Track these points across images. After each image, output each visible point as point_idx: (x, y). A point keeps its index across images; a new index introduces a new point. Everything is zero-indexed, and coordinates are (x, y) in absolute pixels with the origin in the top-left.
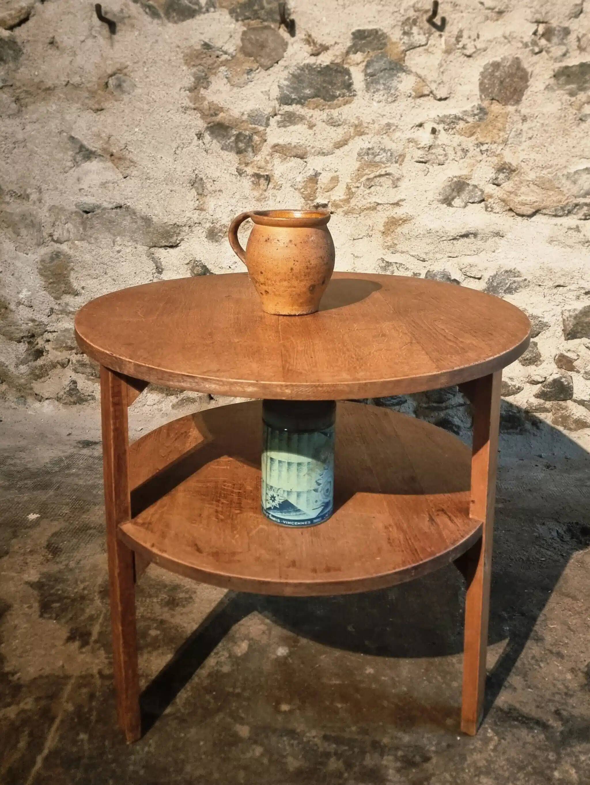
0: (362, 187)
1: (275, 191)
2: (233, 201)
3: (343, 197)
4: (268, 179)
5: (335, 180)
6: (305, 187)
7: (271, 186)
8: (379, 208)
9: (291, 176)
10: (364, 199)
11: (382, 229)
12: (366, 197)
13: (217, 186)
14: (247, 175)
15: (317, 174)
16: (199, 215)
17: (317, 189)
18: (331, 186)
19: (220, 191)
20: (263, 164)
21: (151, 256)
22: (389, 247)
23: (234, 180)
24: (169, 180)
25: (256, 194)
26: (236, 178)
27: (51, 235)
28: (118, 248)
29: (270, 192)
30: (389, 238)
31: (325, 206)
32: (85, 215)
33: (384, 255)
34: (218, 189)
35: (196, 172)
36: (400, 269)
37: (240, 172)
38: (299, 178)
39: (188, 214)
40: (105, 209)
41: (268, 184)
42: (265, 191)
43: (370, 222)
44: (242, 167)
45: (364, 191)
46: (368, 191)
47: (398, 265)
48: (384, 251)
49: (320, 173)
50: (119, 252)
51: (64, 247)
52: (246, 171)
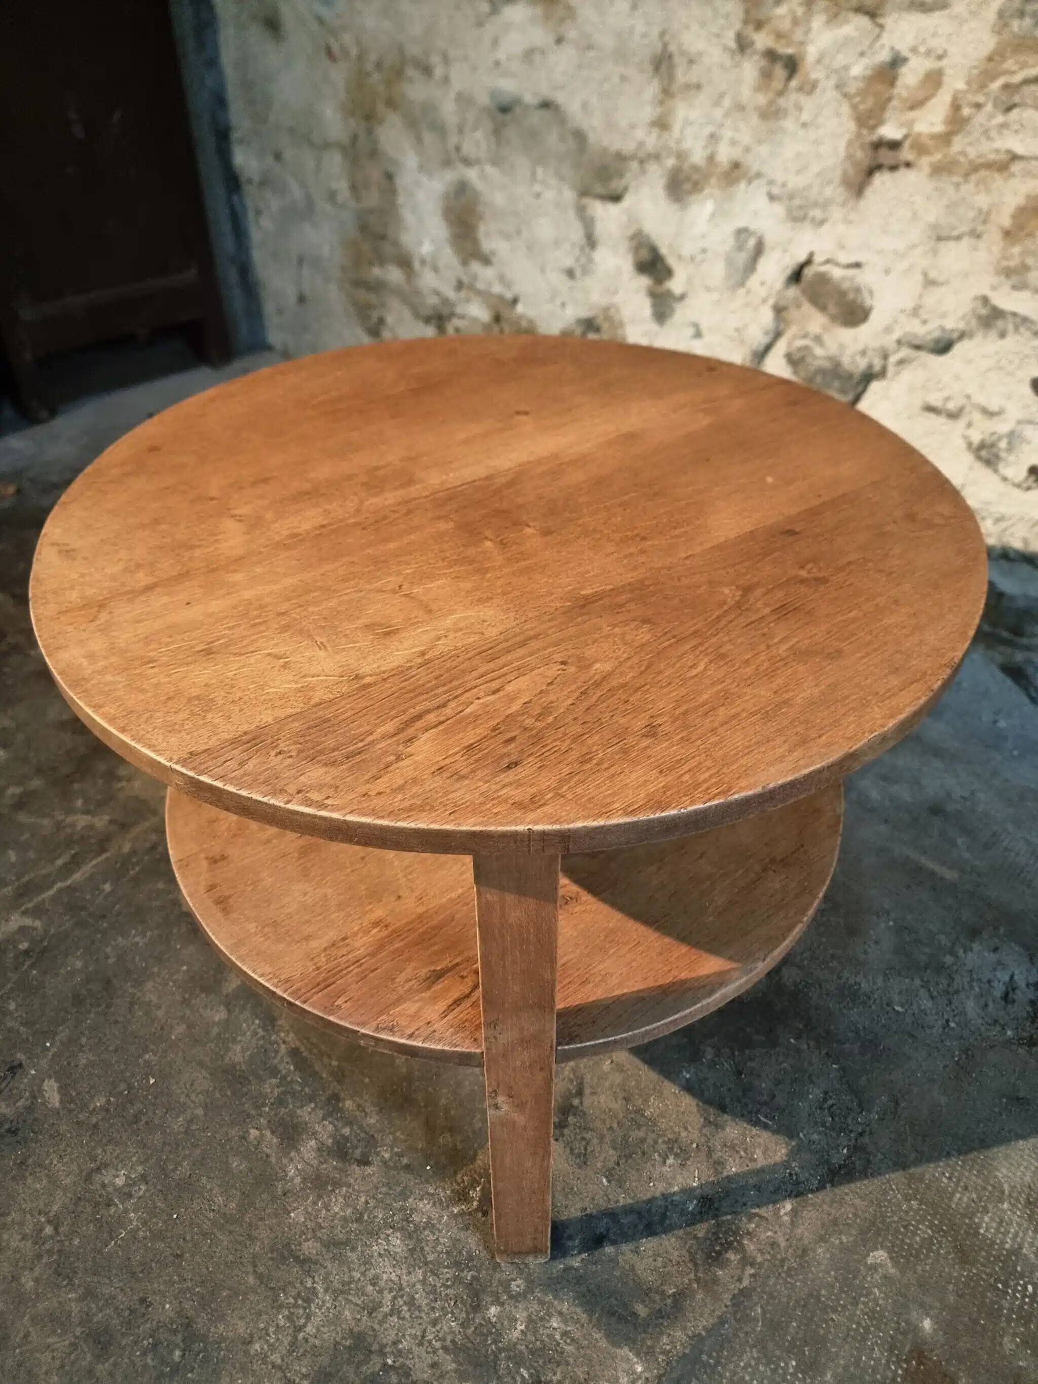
0: (989, 108)
1: (803, 99)
2: (718, 113)
3: (939, 128)
4: (792, 65)
5: (934, 80)
6: (863, 93)
7: (794, 83)
8: (1016, 167)
9: (841, 60)
10: (989, 139)
11: (1007, 222)
12: (993, 133)
13: (695, 75)
14: (755, 52)
15: (897, 62)
16: (659, 137)
17: (890, 99)
18: (921, 95)
19: (698, 87)
20: (786, 25)
21: (581, 211)
22: (1008, 272)
23: (728, 62)
24: (621, 54)
25: (762, 99)
26: (732, 58)
27: (458, 149)
28: (537, 188)
29: (793, 97)
30: (1016, 250)
31: (894, 145)
32: (500, 117)
33: (994, 288)
34: (695, 80)
35: (667, 38)
36: (1022, 330)
37: (743, 45)
38: (858, 69)
39: (640, 134)
40: (527, 107)
41: (790, 77)
42: (781, 93)
43: (982, 200)
44: (749, 31)
45: (991, 117)
46: (1000, 119)
47: (1018, 320)
48: (995, 280)
49: (905, 60)
50: (538, 195)
51: (472, 174)
52: (752, 43)
